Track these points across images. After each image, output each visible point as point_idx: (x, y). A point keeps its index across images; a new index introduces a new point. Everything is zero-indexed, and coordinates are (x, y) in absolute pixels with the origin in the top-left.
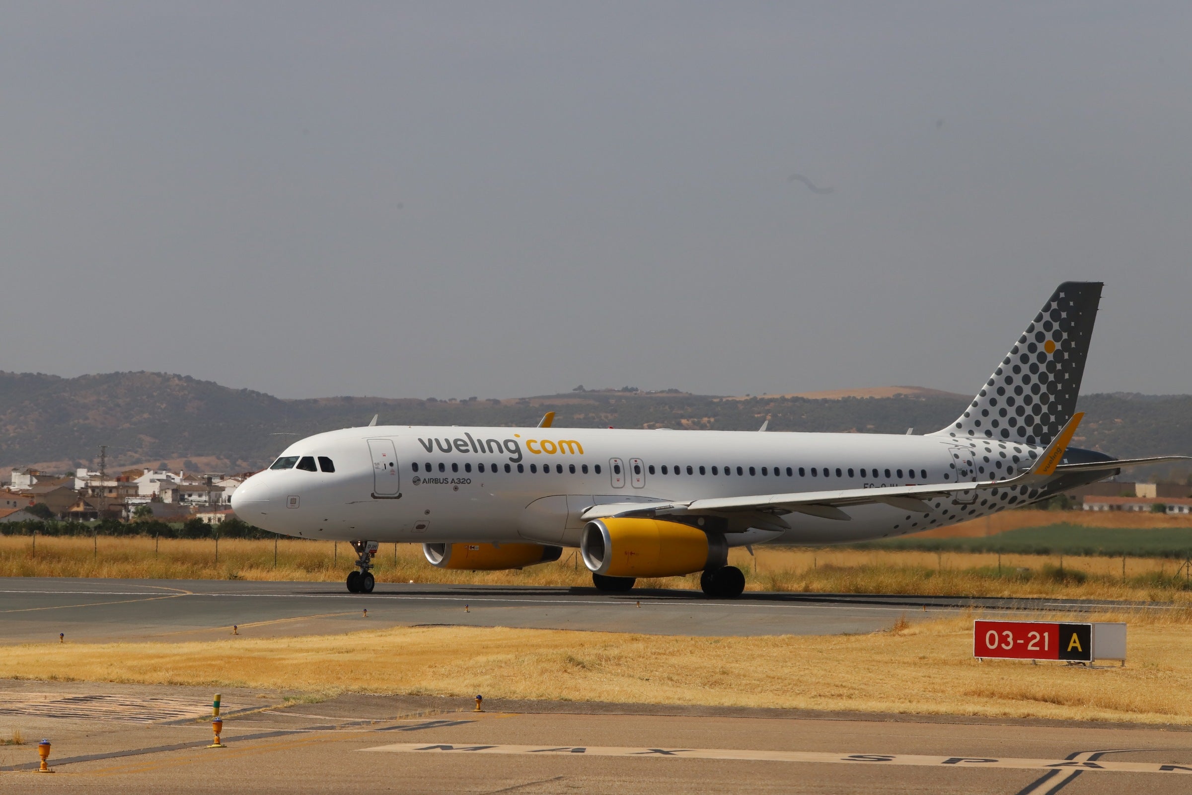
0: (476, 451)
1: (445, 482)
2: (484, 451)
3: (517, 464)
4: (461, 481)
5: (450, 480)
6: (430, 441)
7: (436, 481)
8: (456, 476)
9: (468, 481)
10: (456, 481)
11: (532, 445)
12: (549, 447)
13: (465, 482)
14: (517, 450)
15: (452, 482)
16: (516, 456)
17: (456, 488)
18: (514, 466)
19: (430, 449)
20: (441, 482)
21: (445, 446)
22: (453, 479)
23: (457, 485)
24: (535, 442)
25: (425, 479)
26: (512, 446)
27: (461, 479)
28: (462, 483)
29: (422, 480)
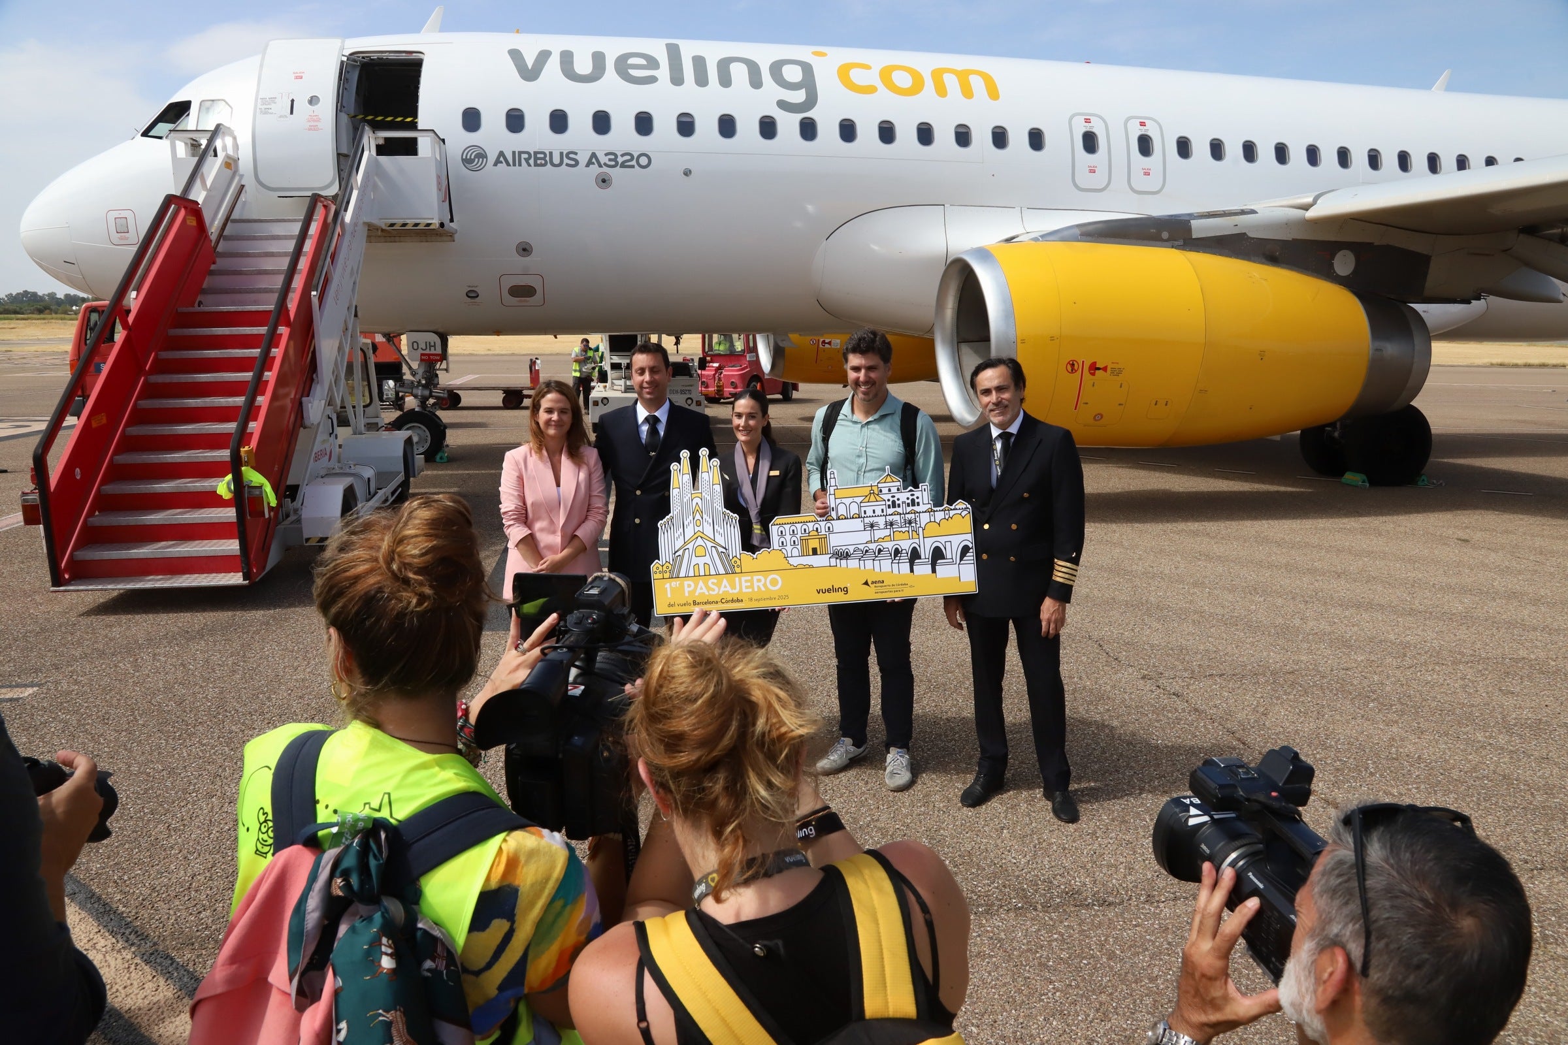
0: (677, 79)
1: (566, 161)
2: (702, 80)
3: (799, 116)
4: (620, 160)
5: (583, 158)
6: (544, 56)
7: (540, 159)
8: (602, 144)
9: (643, 161)
10: (604, 159)
11: (857, 76)
12: (902, 80)
13: (634, 163)
14: (808, 82)
15: (589, 163)
16: (799, 96)
17: (604, 181)
18: (788, 124)
19: (530, 74)
20: (556, 160)
21: (583, 66)
22: (594, 155)
23: (605, 169)
24: (868, 67)
25: (501, 154)
26: (793, 74)
27: (619, 154)
28: (623, 165)
29: (492, 157)
